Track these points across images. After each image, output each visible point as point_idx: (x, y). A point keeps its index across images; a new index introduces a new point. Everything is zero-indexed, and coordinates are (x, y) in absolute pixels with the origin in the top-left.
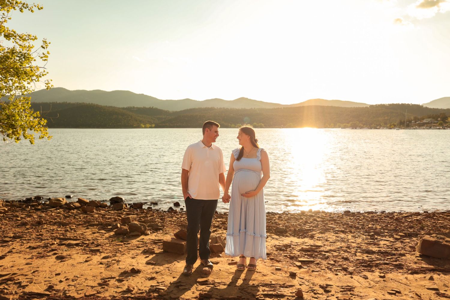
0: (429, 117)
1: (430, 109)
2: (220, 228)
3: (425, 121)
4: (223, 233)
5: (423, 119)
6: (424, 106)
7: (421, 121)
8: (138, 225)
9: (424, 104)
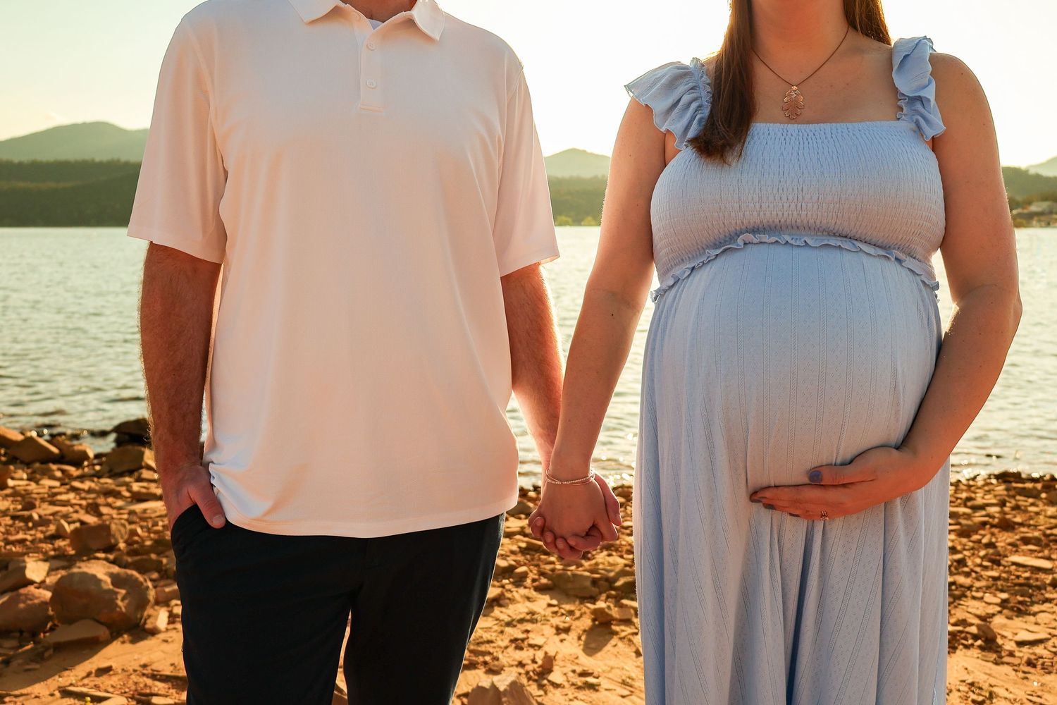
0: (1045, 199)
1: (1048, 180)
2: (519, 581)
3: (1034, 208)
4: (532, 618)
5: (1029, 203)
6: (1032, 172)
7: (1023, 208)
8: (99, 581)
9: (1032, 166)
